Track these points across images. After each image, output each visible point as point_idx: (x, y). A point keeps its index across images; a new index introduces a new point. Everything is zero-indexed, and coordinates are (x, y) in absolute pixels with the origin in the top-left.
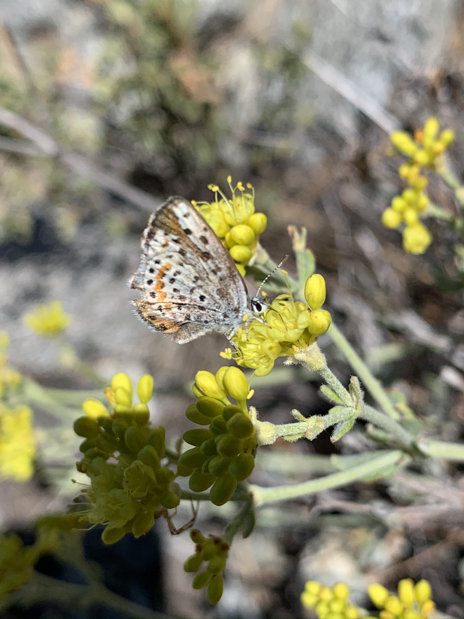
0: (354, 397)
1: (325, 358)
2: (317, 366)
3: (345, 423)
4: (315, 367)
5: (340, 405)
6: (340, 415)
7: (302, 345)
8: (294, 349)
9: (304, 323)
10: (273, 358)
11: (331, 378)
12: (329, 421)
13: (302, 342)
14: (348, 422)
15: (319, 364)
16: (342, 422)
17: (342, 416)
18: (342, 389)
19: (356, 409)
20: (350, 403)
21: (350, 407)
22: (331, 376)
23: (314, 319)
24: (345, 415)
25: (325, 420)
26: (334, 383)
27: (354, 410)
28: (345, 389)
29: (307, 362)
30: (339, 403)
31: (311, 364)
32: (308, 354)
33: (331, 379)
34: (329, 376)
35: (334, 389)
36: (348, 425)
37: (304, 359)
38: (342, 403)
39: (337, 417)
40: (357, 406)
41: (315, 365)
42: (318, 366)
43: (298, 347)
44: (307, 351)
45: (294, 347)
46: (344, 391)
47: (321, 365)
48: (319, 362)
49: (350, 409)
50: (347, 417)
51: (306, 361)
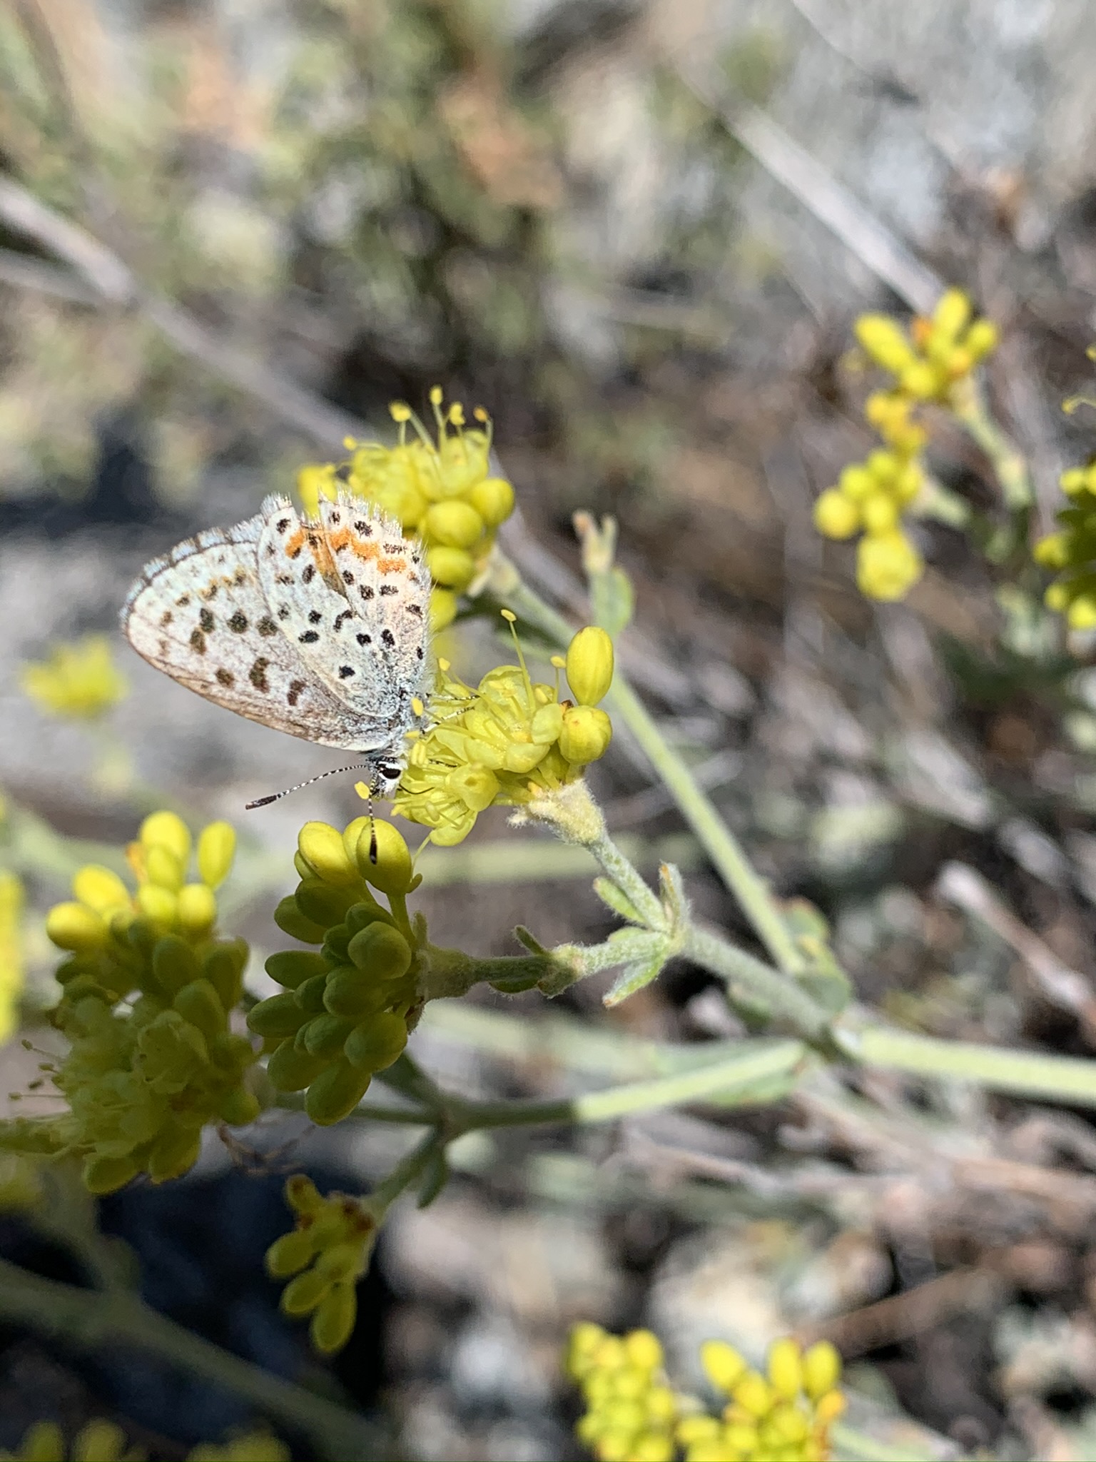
0: (668, 910)
1: (602, 819)
2: (582, 833)
3: (642, 966)
4: (577, 836)
5: (635, 926)
6: (630, 948)
7: (547, 783)
8: (530, 791)
9: (545, 732)
10: (475, 809)
11: (617, 862)
12: (599, 959)
13: (549, 775)
14: (649, 964)
15: (586, 830)
16: (635, 963)
17: (635, 951)
18: (641, 890)
19: (672, 937)
20: (659, 924)
21: (659, 931)
22: (617, 858)
23: (571, 726)
24: (642, 948)
25: (591, 955)
26: (623, 876)
27: (666, 941)
28: (649, 892)
29: (559, 821)
30: (635, 921)
31: (567, 828)
32: (563, 804)
33: (615, 865)
34: (612, 857)
35: (624, 887)
36: (647, 971)
37: (553, 815)
38: (640, 920)
39: (622, 951)
40: (673, 930)
41: (577, 830)
42: (584, 833)
43: (540, 786)
44: (557, 798)
45: (532, 785)
46: (646, 895)
47: (590, 832)
48: (586, 824)
49: (656, 936)
50: (646, 953)
51: (555, 820)
